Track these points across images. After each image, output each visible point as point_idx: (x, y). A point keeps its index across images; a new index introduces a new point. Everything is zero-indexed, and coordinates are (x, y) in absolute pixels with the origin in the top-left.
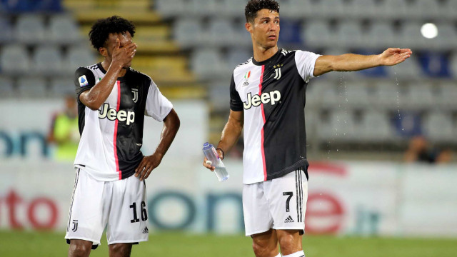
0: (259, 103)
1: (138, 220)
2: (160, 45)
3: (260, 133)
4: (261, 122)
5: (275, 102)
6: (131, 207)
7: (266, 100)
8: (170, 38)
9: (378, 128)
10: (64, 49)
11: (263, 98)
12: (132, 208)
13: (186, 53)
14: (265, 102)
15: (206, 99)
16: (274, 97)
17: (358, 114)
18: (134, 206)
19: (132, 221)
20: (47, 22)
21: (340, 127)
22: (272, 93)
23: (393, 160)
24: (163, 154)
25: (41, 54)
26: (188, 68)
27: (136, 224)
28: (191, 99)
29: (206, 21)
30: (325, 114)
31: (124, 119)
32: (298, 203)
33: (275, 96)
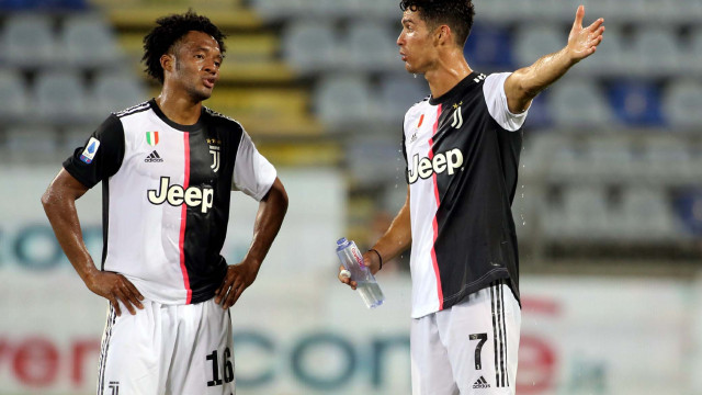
0: (430, 172)
1: (219, 383)
2: (260, 69)
3: (431, 225)
4: (433, 205)
5: (454, 169)
6: (208, 358)
7: (440, 166)
8: (278, 56)
9: (650, 220)
10: (89, 76)
11: (436, 164)
12: (211, 361)
13: (307, 84)
14: (439, 171)
15: (342, 166)
16: (452, 160)
17: (614, 193)
18: (213, 357)
19: (210, 384)
20: (58, 28)
21: (580, 217)
22: (449, 154)
23: (676, 276)
24: (261, 260)
25: (46, 84)
26: (310, 111)
27: (218, 388)
28: (317, 166)
29: (342, 25)
30: (555, 192)
31: (197, 203)
32: (496, 352)
33: (454, 159)
